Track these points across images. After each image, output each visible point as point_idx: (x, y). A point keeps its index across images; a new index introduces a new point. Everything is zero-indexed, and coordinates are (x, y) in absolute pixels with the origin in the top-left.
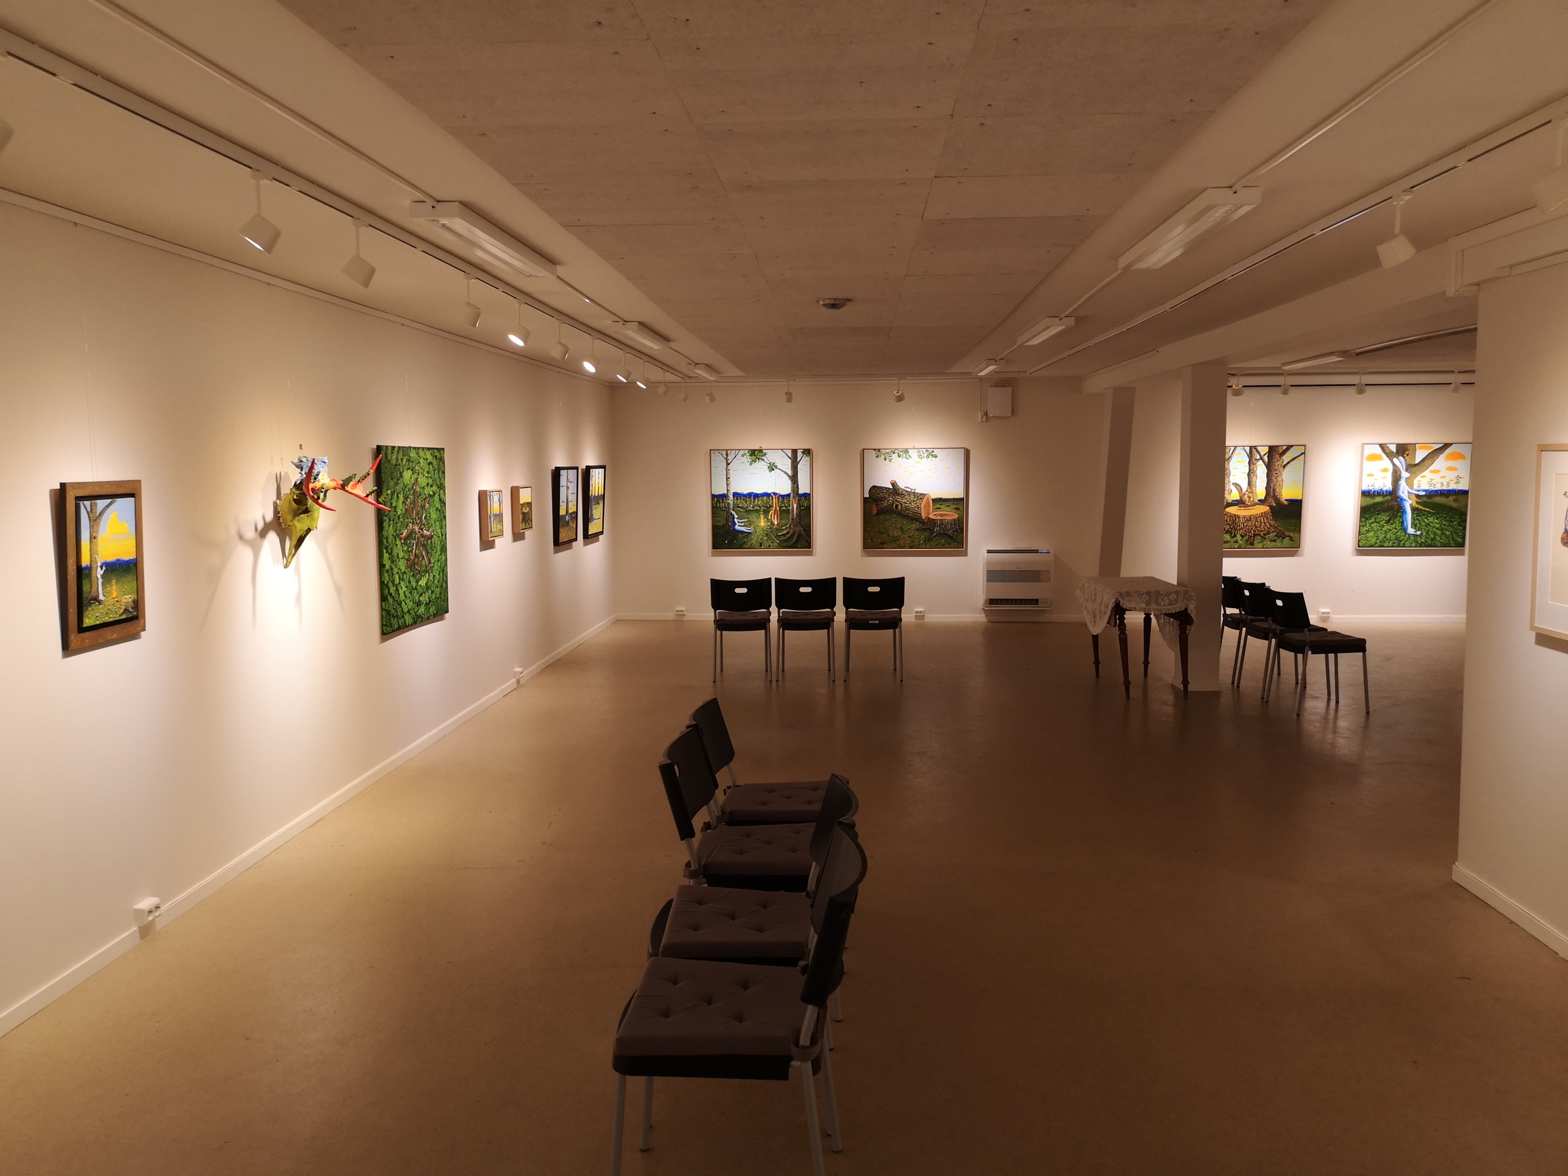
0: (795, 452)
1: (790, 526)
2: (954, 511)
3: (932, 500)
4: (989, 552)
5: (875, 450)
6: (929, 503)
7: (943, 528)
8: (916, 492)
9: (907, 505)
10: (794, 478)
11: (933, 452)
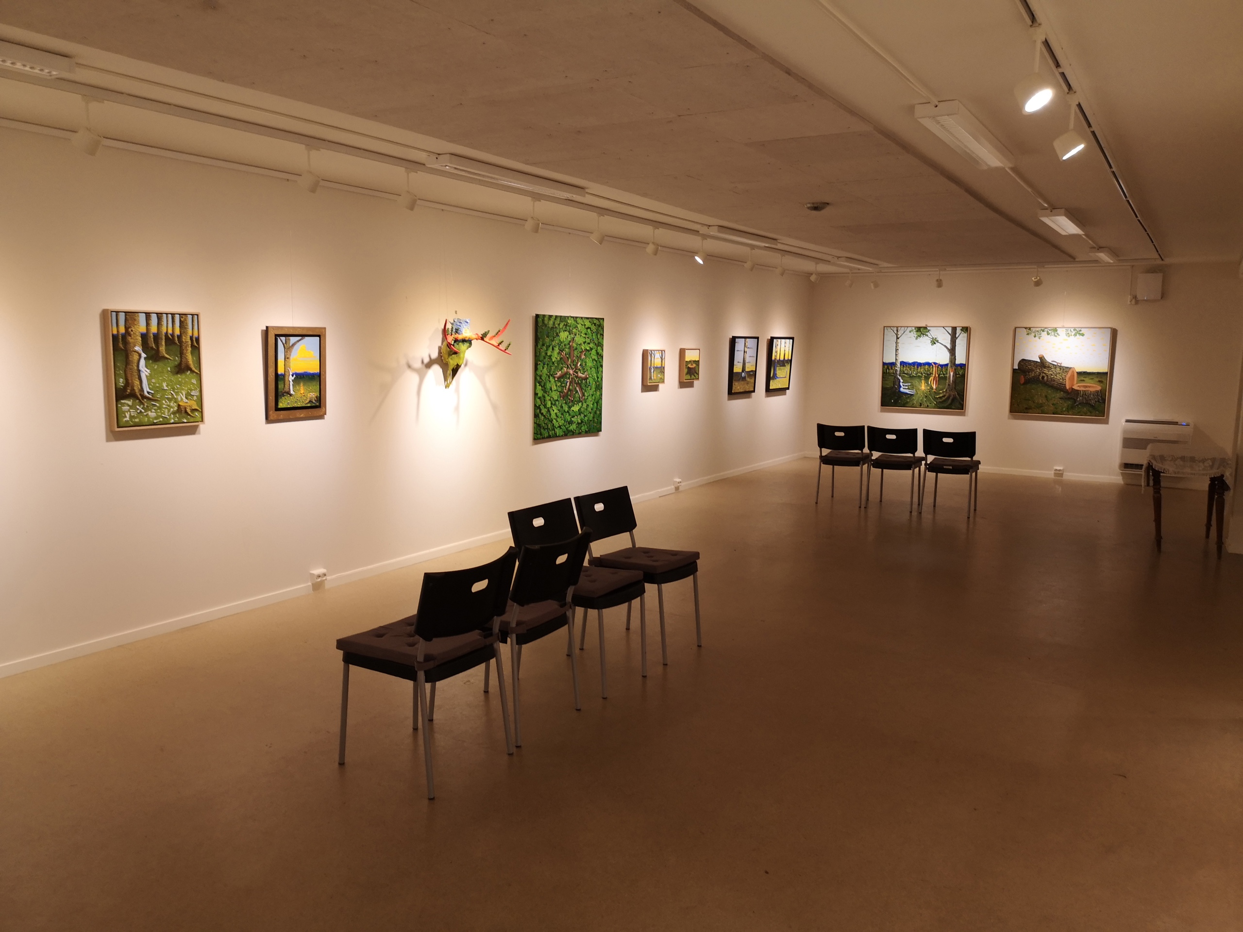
0: (954, 329)
1: (946, 390)
2: (1098, 383)
3: (1077, 373)
4: (1127, 421)
5: (1026, 328)
6: (1074, 376)
7: (1085, 398)
8: (1063, 365)
9: (1052, 377)
10: (952, 351)
11: (1081, 331)
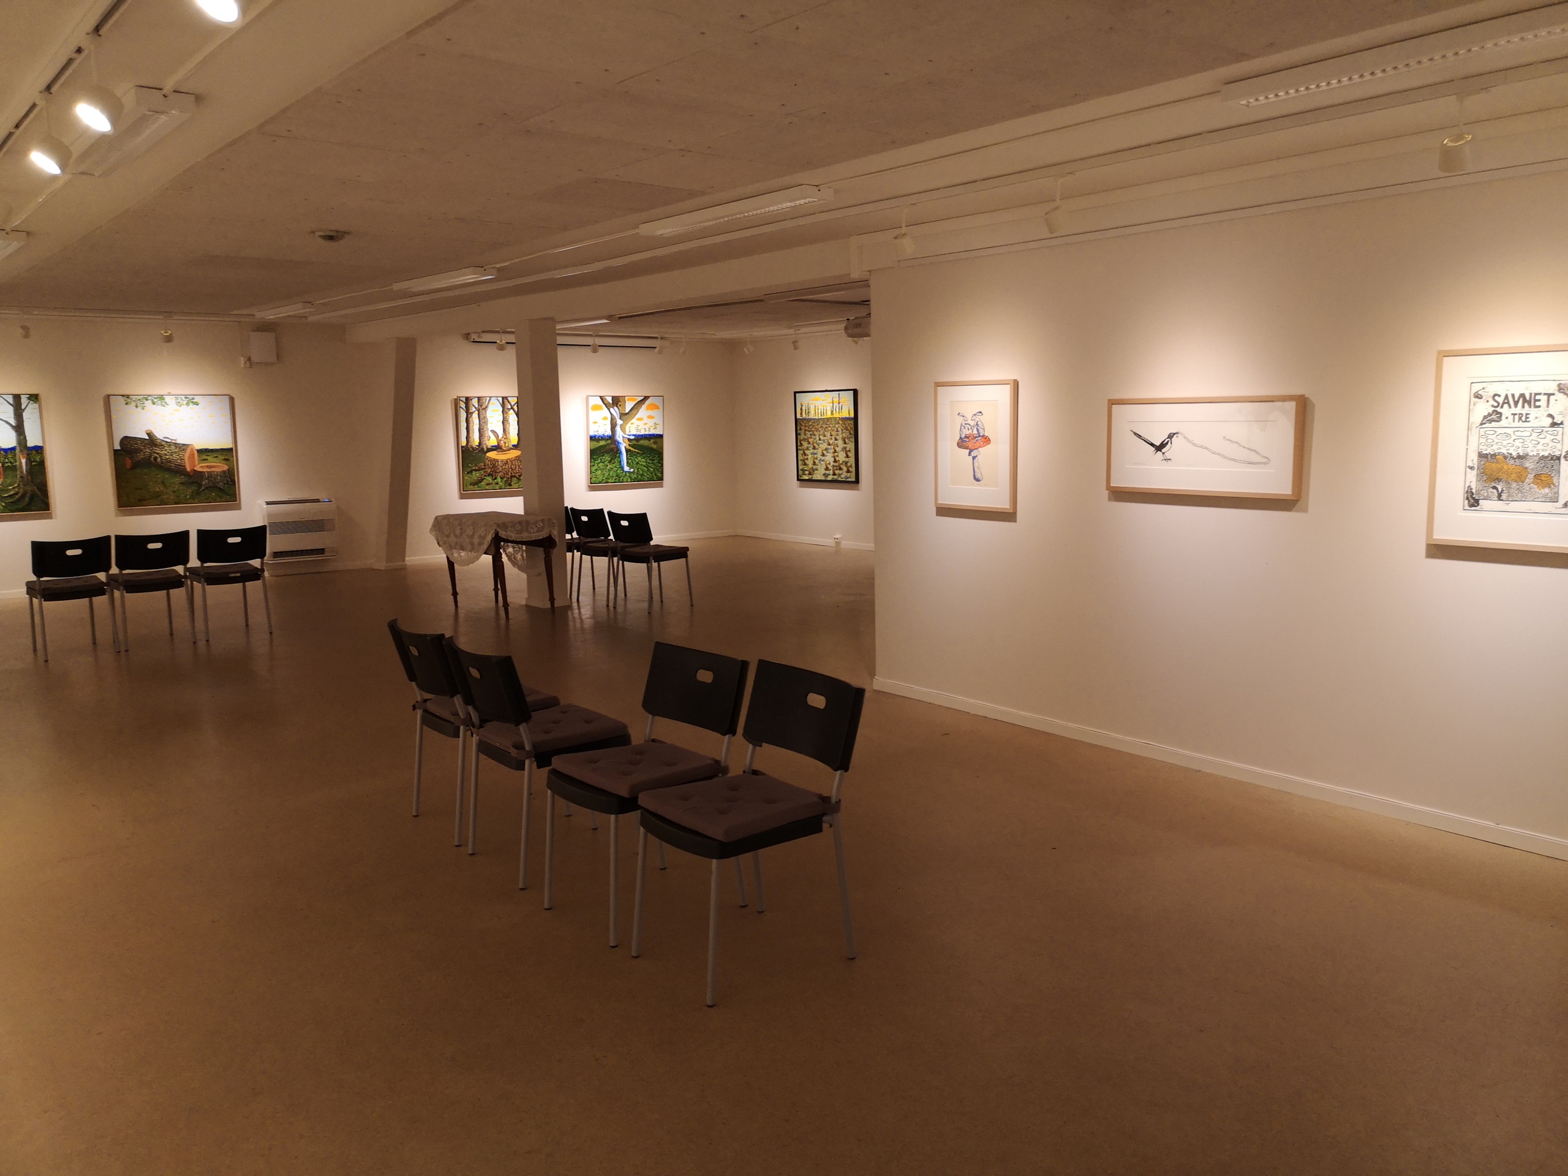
0: (17, 398)
1: (19, 485)
2: (224, 462)
3: (198, 451)
4: (268, 503)
5: (123, 396)
6: (193, 454)
7: (211, 481)
8: (178, 442)
9: (167, 457)
10: (19, 428)
11: (193, 399)
